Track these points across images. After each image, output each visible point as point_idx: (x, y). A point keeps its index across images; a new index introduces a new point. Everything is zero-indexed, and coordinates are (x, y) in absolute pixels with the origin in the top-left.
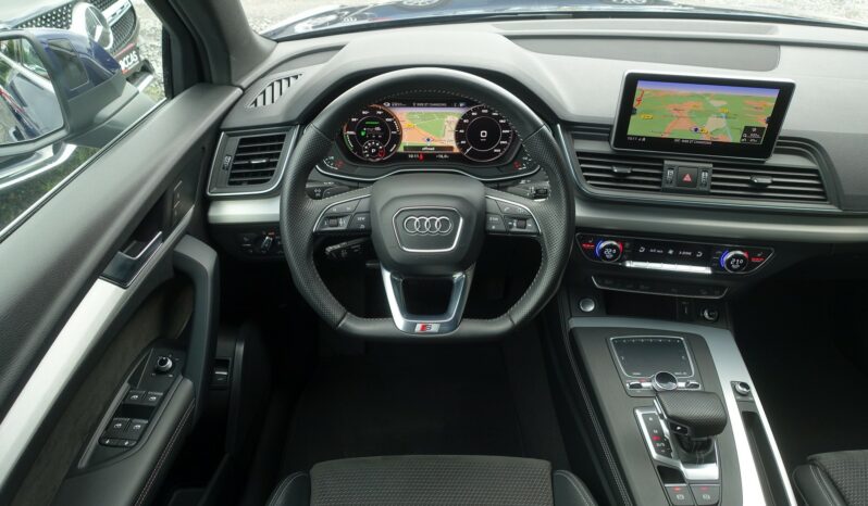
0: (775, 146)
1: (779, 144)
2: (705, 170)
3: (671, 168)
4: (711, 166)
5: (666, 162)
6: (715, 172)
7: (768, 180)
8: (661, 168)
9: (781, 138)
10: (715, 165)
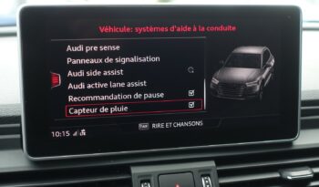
0: (300, 118)
1: (305, 113)
2: (205, 173)
3: (146, 180)
4: (212, 164)
5: (135, 170)
6: (221, 174)
7: (305, 173)
8: (129, 182)
9: (306, 103)
10: (219, 161)
